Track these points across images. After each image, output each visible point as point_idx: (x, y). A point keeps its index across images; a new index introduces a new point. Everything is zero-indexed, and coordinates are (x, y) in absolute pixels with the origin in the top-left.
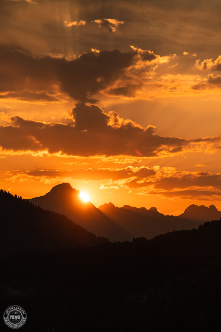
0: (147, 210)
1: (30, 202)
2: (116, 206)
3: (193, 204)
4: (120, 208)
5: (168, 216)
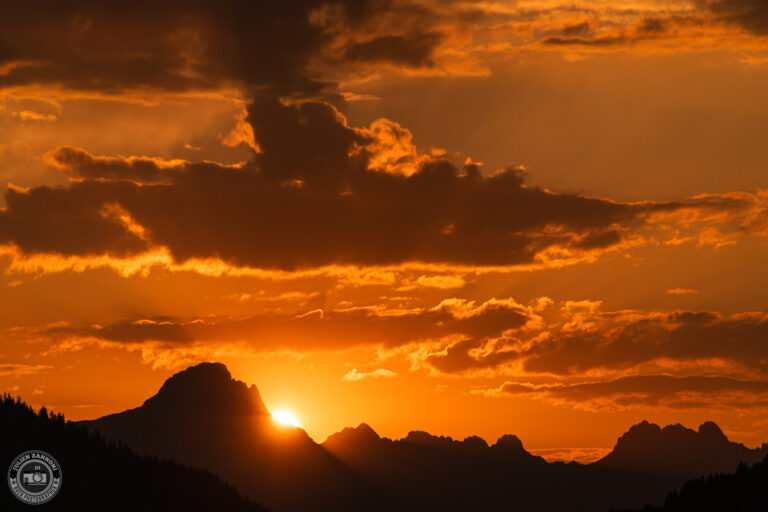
0: (490, 445)
2: (381, 437)
3: (645, 422)
4: (396, 441)
5: (559, 465)
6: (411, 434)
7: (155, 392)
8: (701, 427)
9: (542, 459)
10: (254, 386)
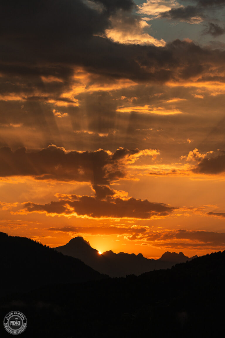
0: (136, 255)
1: (55, 250)
3: (168, 252)
4: (117, 254)
6: (120, 252)
7: (68, 242)
8: (179, 253)
9: (147, 259)
10: (88, 242)
